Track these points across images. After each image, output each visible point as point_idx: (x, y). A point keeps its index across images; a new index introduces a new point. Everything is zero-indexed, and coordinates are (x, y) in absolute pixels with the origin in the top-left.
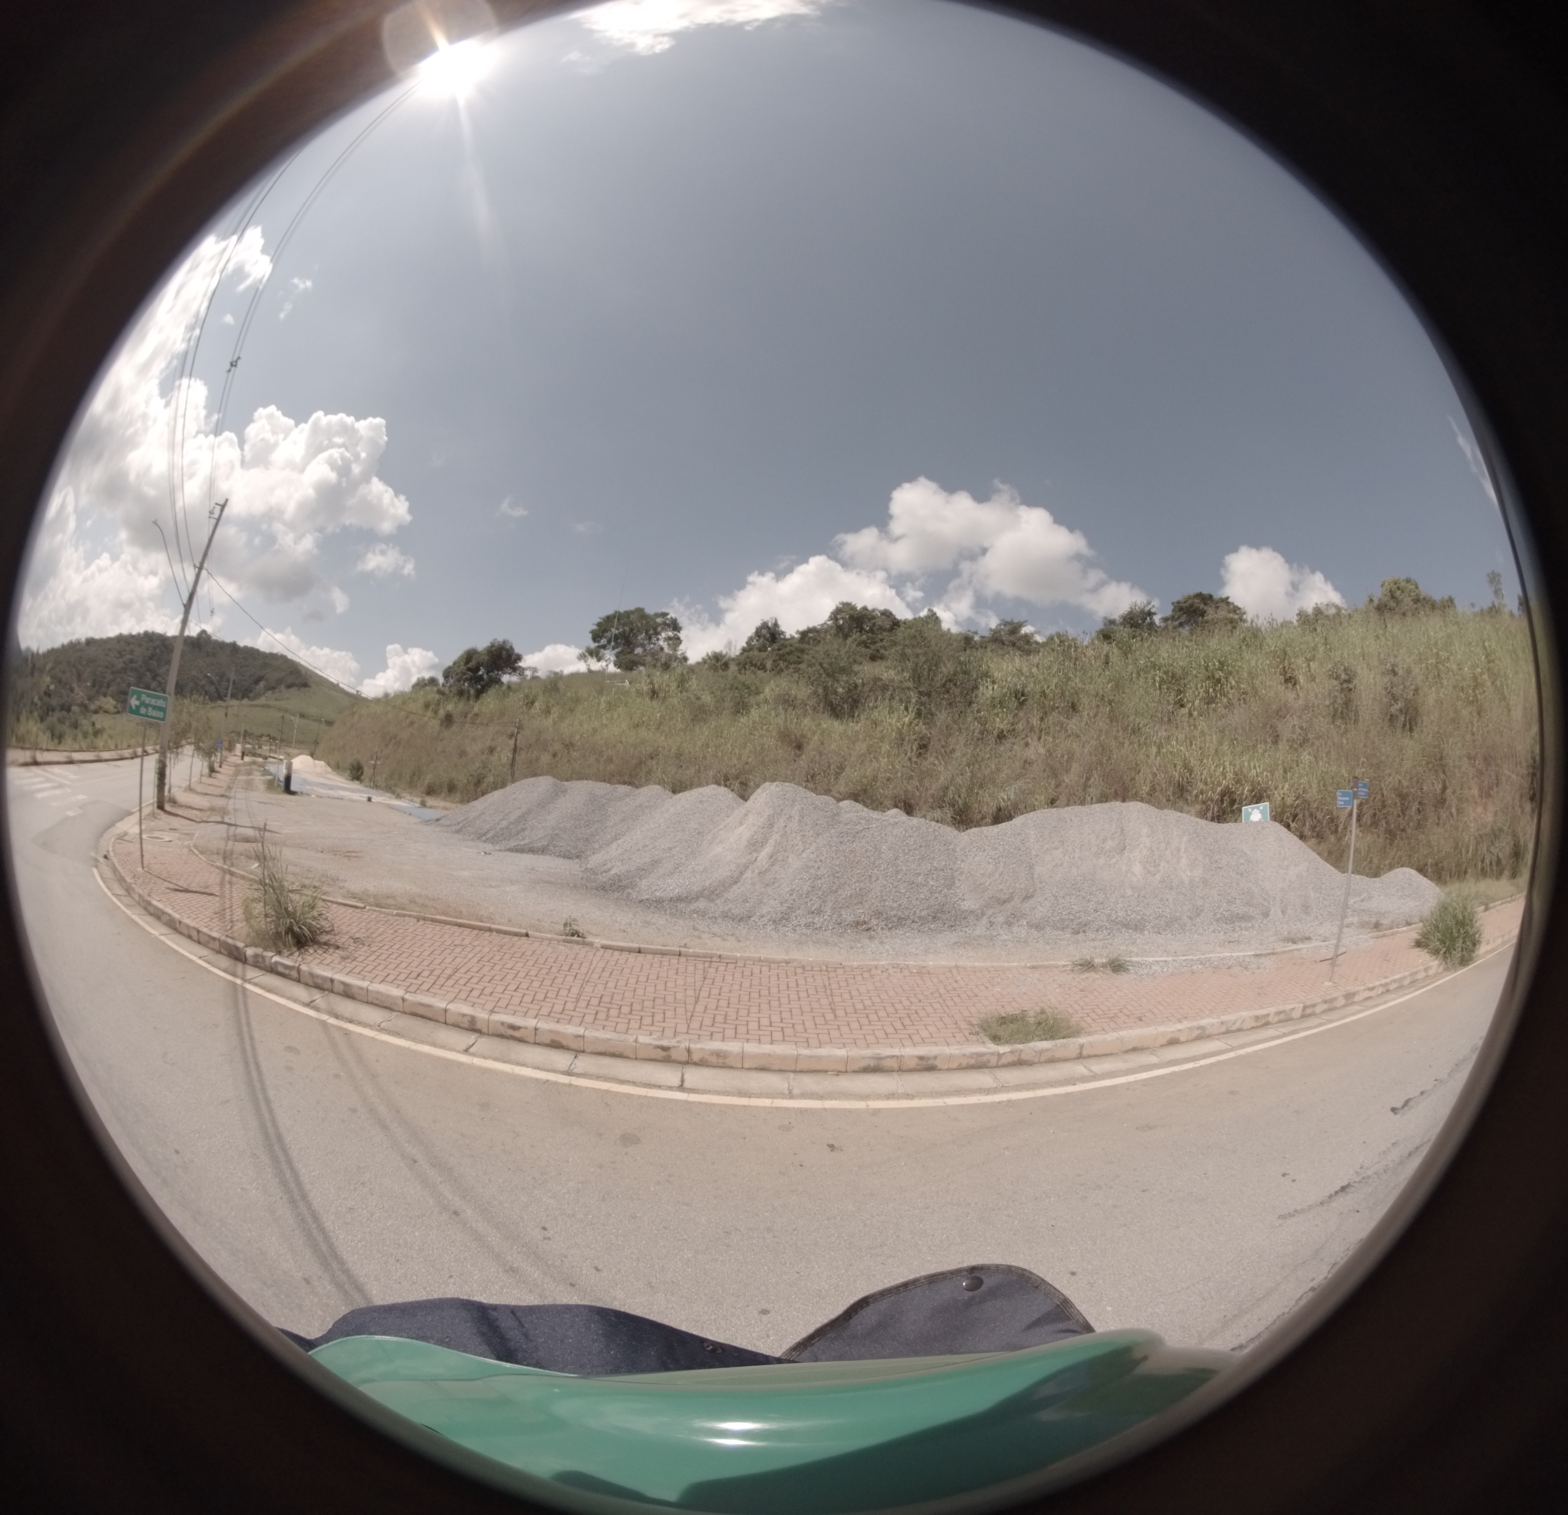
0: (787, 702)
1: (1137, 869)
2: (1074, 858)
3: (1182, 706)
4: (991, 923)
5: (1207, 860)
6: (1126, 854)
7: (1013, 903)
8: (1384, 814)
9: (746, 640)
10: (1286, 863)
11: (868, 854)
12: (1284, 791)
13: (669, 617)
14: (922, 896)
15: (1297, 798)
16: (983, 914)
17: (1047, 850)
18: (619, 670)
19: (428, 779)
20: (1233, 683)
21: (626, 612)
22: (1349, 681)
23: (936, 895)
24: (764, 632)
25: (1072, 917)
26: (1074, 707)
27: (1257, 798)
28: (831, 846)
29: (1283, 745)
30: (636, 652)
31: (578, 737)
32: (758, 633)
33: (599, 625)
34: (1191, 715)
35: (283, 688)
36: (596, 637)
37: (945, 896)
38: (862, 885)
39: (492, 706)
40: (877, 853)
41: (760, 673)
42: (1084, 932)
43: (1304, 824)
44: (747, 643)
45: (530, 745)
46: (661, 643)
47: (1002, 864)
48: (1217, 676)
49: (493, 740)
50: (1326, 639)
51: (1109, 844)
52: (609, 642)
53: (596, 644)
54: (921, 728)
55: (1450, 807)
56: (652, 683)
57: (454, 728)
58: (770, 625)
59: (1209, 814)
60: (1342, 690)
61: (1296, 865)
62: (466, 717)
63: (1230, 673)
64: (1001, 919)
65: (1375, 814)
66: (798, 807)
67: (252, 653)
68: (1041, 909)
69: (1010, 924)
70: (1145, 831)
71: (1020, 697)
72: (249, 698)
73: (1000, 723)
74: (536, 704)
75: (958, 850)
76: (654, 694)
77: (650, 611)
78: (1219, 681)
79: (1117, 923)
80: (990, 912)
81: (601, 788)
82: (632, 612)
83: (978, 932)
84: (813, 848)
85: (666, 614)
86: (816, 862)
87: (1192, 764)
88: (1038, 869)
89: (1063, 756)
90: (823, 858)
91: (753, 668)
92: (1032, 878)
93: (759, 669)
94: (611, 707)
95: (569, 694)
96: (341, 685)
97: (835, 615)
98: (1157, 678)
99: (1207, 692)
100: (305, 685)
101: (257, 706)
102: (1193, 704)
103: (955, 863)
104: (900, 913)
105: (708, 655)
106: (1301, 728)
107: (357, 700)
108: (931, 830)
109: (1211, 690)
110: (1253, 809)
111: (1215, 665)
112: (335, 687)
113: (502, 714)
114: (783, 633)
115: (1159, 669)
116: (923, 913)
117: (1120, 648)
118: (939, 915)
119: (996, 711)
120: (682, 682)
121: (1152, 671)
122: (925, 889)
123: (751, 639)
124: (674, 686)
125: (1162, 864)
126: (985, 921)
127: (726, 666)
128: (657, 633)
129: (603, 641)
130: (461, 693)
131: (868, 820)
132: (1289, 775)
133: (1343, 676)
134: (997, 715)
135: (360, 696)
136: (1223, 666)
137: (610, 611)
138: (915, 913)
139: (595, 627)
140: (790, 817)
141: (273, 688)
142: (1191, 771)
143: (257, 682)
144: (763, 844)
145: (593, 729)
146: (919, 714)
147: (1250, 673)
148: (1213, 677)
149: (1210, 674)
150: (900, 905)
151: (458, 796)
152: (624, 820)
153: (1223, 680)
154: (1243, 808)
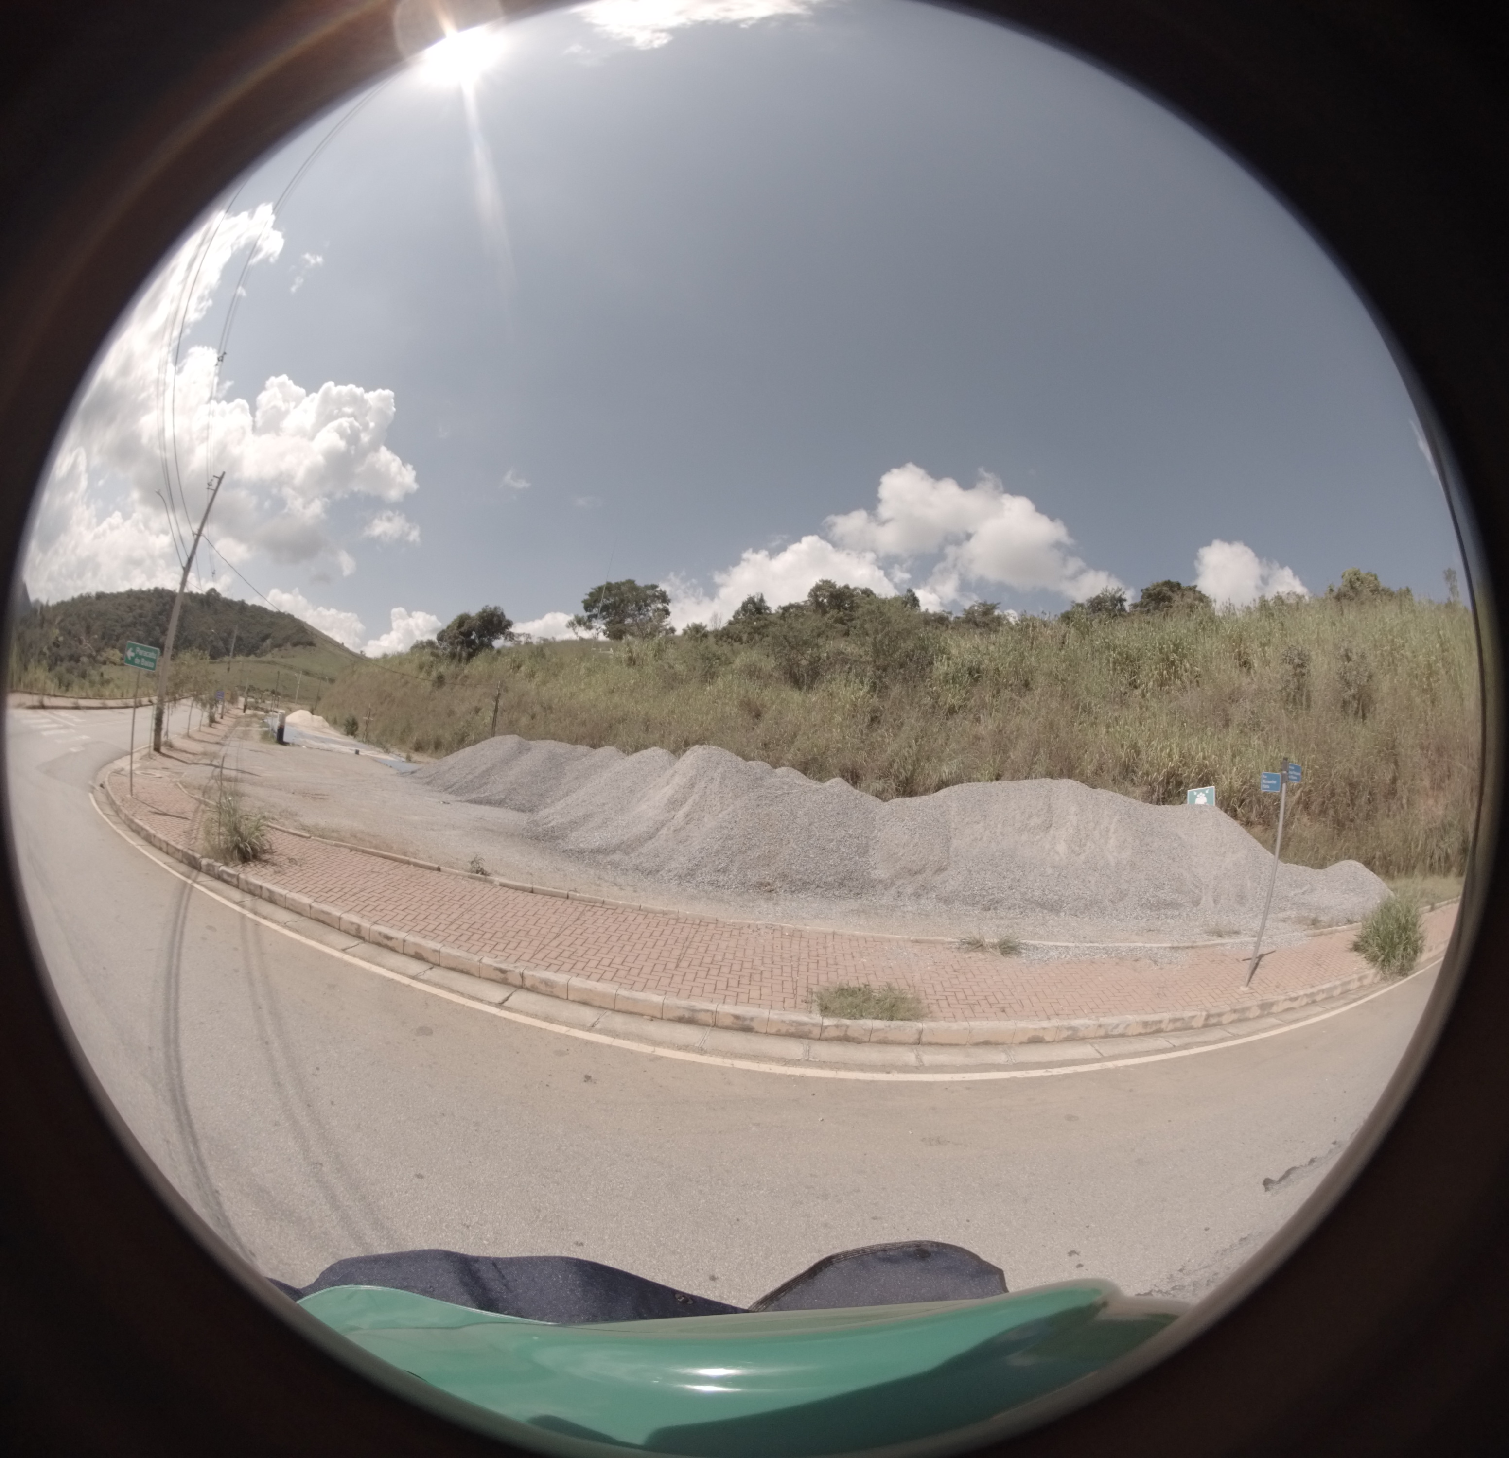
0: (753, 672)
1: (1062, 847)
2: (995, 832)
3: (1136, 687)
4: (899, 894)
5: (1138, 842)
6: (1051, 832)
7: (924, 875)
8: (1333, 803)
9: (733, 613)
10: (1223, 849)
11: (783, 818)
12: (1231, 778)
13: (658, 589)
14: (831, 862)
15: (1244, 783)
16: (892, 884)
17: (968, 823)
18: (608, 639)
19: (415, 737)
20: (1188, 666)
21: (617, 583)
22: (1302, 666)
23: (846, 862)
24: (750, 606)
25: (984, 893)
26: (1027, 685)
27: (1204, 782)
28: (747, 809)
29: (1233, 731)
30: (626, 622)
31: (556, 700)
32: (744, 607)
33: (591, 594)
34: (1144, 696)
35: (289, 645)
36: (588, 606)
37: (855, 863)
38: (772, 847)
39: (480, 669)
40: (792, 818)
41: (736, 645)
42: (995, 909)
43: (1251, 810)
44: (734, 617)
45: (513, 707)
46: (651, 614)
47: (917, 835)
48: (1171, 659)
49: (480, 700)
50: (1283, 625)
51: (1035, 821)
52: (602, 611)
53: (588, 613)
54: (875, 701)
55: (1401, 798)
56: (631, 651)
57: (446, 688)
58: (756, 600)
59: (1155, 796)
60: (1295, 674)
61: (1233, 852)
62: (456, 678)
63: (1185, 656)
64: (909, 890)
65: (1324, 803)
66: (721, 769)
67: (260, 611)
68: (953, 883)
69: (918, 896)
70: (1073, 809)
71: (975, 674)
72: (255, 654)
73: (951, 698)
74: (523, 668)
75: (877, 818)
76: (632, 661)
77: (640, 582)
78: (1173, 663)
79: (1032, 902)
80: (899, 882)
81: (561, 748)
82: (623, 584)
83: (883, 902)
84: (730, 809)
85: (656, 587)
86: (730, 823)
87: (1139, 745)
88: (955, 843)
89: (1012, 733)
90: (738, 820)
91: (730, 640)
92: (948, 851)
93: (735, 641)
94: (590, 672)
95: (554, 660)
96: (346, 645)
97: (816, 592)
98: (1111, 660)
99: (1162, 675)
100: (311, 644)
101: (264, 662)
102: (1147, 686)
103: (872, 832)
104: (805, 877)
105: (688, 626)
106: (1253, 713)
107: (360, 659)
108: (852, 798)
109: (1165, 672)
110: (1198, 792)
111: (1169, 647)
112: (340, 647)
113: (490, 677)
114: (768, 608)
115: (1114, 650)
116: (829, 879)
117: (1078, 629)
118: (846, 882)
119: (948, 687)
120: (659, 652)
121: (1107, 652)
122: (836, 855)
123: (737, 613)
124: (651, 654)
125: (1088, 844)
126: (893, 891)
127: (706, 635)
128: (647, 605)
129: (595, 611)
130: (453, 656)
131: (791, 786)
132: (1238, 759)
133: (1297, 661)
134: (949, 690)
135: (364, 656)
136: (1177, 649)
137: (602, 582)
138: (821, 879)
139: (587, 597)
140: (712, 779)
141: (279, 646)
142: (1138, 753)
143: (264, 639)
144: (682, 804)
145: (571, 693)
146: (874, 687)
147: (1205, 656)
148: (1168, 659)
149: (1164, 656)
150: (807, 870)
151: (443, 753)
152: (576, 778)
153: (1177, 663)
154: (1189, 791)
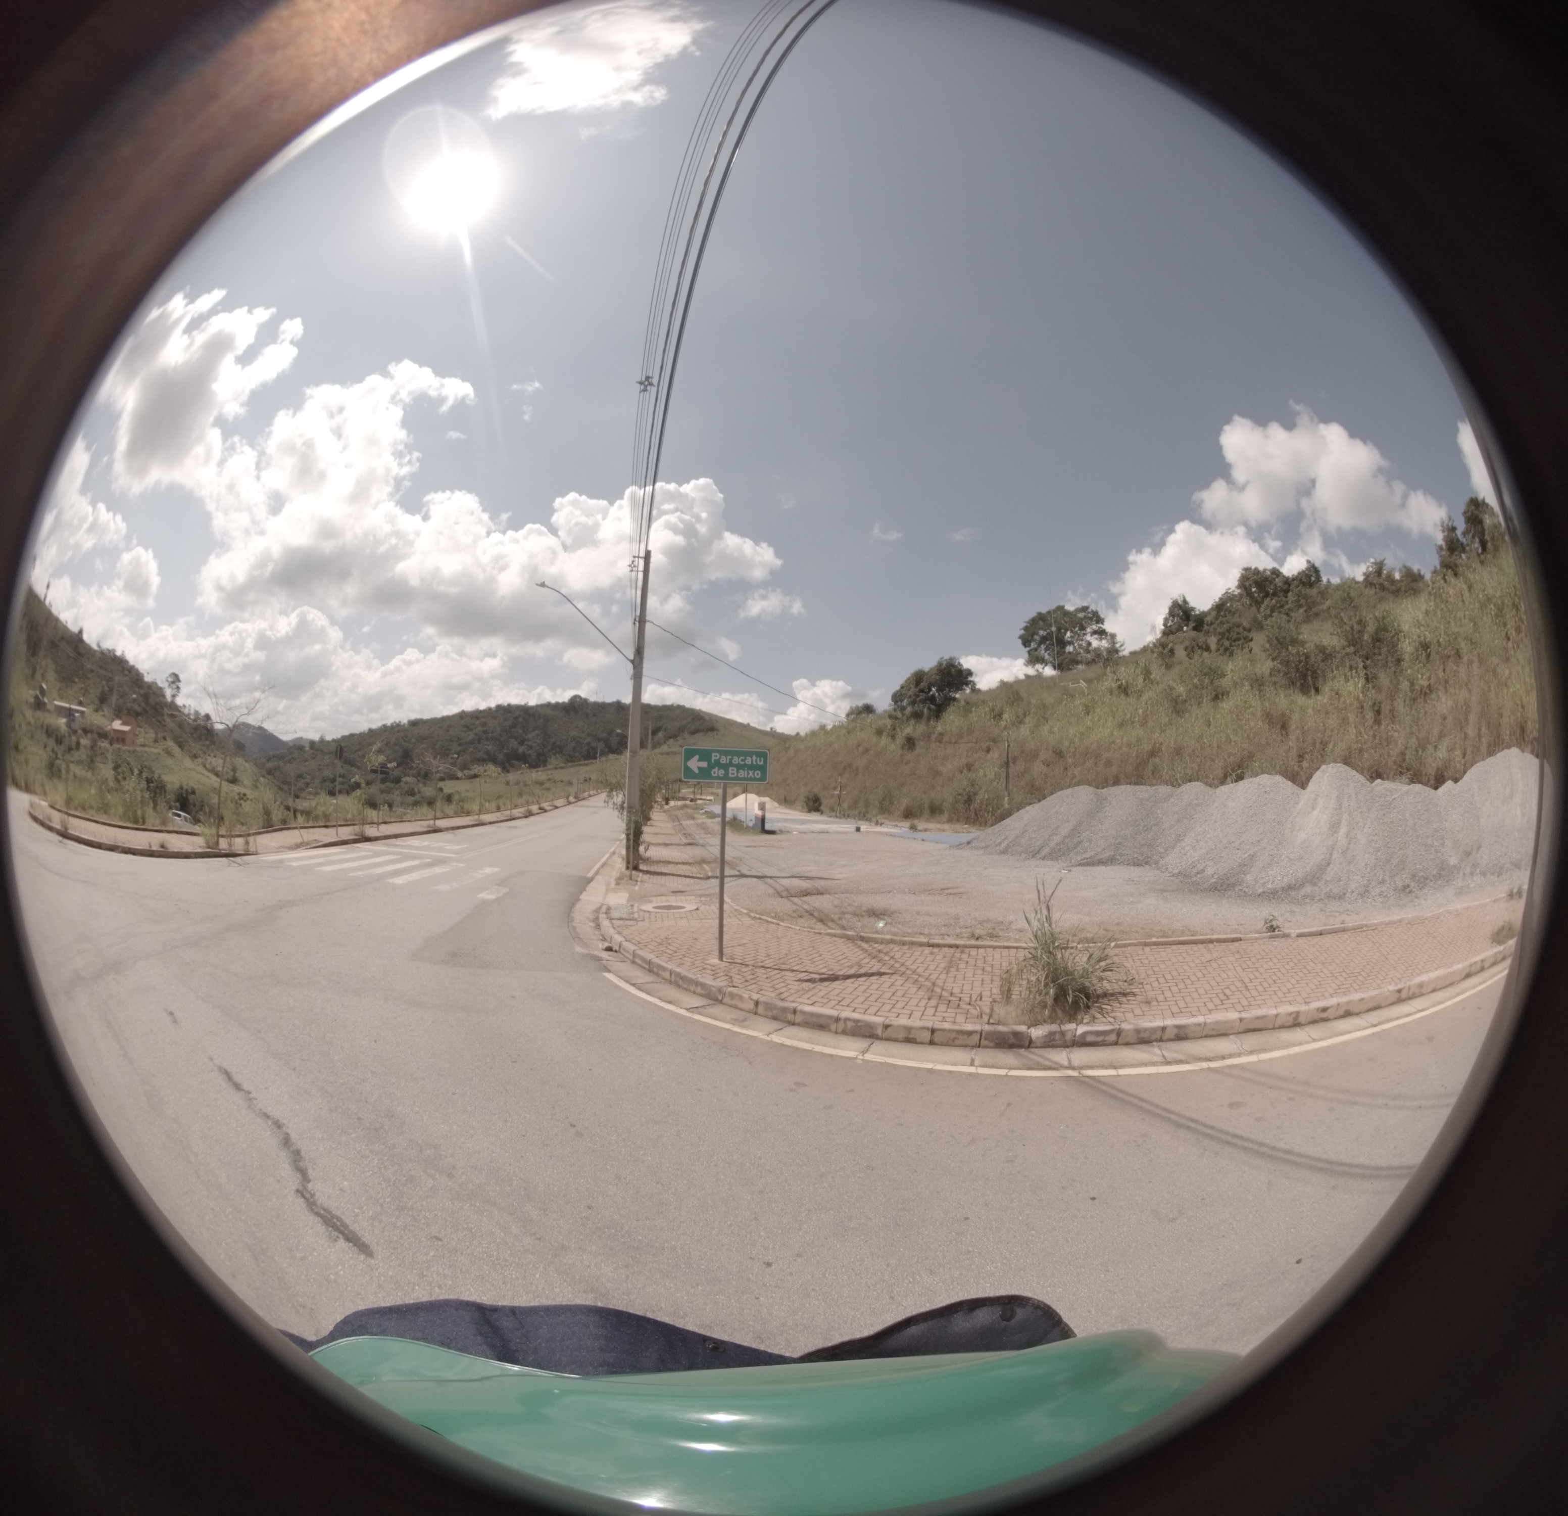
9: (1162, 622)
13: (1090, 610)
18: (1058, 672)
21: (1048, 612)
24: (1176, 610)
30: (1067, 651)
32: (1172, 613)
33: (1026, 629)
36: (1026, 642)
39: (956, 724)
41: (1212, 656)
44: (1165, 625)
45: (1017, 757)
46: (1088, 638)
49: (965, 758)
52: (1039, 643)
57: (920, 750)
58: (1180, 602)
62: (929, 738)
74: (1005, 715)
76: (1125, 690)
81: (1141, 791)
85: (1087, 608)
91: (1200, 651)
93: (1205, 651)
95: (1034, 702)
113: (971, 730)
114: (1193, 609)
123: (1166, 620)
124: (1138, 678)
128: (1083, 628)
129: (1033, 645)
130: (917, 715)
135: (775, 731)
137: (1033, 614)
139: (1022, 632)
141: (674, 736)
151: (946, 816)
152: (1178, 821)
